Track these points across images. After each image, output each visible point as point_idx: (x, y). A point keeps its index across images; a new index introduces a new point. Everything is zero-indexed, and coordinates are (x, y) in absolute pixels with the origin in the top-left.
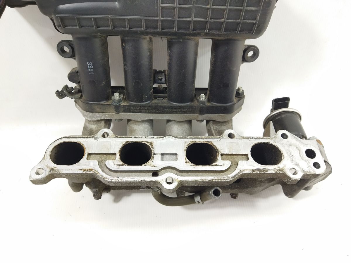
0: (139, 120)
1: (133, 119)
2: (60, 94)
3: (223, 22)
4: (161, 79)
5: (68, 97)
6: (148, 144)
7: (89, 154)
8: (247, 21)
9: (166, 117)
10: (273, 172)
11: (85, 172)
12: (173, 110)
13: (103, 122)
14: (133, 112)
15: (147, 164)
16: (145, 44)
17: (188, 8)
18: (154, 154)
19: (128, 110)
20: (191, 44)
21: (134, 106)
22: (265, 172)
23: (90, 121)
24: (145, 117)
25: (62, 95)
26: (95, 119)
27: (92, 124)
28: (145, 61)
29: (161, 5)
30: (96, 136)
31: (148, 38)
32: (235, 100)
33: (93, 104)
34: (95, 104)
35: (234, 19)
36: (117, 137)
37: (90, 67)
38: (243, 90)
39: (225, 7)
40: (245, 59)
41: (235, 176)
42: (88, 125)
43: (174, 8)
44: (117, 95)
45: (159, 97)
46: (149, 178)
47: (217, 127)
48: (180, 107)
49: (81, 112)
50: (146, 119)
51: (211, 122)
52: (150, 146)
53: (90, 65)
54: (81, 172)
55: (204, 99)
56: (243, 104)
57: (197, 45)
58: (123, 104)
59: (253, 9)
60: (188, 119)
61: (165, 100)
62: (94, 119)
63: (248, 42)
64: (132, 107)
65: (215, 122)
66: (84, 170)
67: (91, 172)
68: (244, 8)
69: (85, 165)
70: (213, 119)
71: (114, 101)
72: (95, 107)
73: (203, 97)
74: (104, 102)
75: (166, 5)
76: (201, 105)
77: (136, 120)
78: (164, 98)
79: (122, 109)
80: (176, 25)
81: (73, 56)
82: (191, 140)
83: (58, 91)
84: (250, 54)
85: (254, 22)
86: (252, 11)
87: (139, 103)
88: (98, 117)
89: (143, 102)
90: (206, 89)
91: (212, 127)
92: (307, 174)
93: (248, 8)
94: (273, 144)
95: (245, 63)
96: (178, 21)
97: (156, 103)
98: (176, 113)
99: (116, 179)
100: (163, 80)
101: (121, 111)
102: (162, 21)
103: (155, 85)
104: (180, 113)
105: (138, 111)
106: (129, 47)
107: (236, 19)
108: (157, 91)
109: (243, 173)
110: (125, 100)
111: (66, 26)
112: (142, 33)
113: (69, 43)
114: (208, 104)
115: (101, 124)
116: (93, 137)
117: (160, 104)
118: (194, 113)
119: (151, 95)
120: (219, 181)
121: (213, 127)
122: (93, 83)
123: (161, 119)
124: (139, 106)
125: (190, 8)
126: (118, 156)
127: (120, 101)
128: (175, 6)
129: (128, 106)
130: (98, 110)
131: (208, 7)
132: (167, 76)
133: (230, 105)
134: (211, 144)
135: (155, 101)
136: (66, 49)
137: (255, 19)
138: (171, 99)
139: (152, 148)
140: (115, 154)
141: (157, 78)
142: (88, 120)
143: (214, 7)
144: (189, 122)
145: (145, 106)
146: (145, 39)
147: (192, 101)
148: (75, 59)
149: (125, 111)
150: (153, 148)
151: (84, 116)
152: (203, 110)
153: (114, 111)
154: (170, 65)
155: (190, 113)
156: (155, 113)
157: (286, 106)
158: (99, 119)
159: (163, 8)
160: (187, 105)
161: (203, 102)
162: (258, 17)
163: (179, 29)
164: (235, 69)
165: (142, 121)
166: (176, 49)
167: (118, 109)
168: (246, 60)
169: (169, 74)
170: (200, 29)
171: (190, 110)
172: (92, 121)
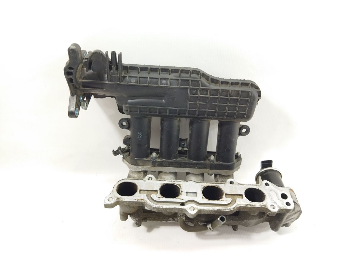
0: (168, 172)
1: (163, 171)
2: (116, 153)
3: (225, 112)
4: (184, 144)
5: (120, 154)
6: (178, 185)
7: (140, 190)
8: (240, 112)
9: (187, 170)
10: (259, 207)
11: (138, 201)
12: (192, 165)
13: (142, 173)
14: (164, 166)
15: (177, 197)
16: (176, 122)
17: (205, 104)
18: (182, 192)
19: (161, 164)
20: (206, 123)
21: (166, 162)
22: (254, 206)
23: (134, 172)
24: (172, 170)
25: (117, 153)
26: (138, 170)
27: (135, 174)
28: (175, 133)
29: (189, 102)
30: (144, 179)
31: (178, 119)
32: (235, 161)
33: (138, 160)
34: (139, 160)
35: (232, 111)
36: (158, 180)
37: (140, 135)
38: (240, 154)
39: (227, 104)
40: (240, 134)
41: (234, 208)
42: (131, 174)
43: (197, 104)
44: (154, 154)
46: (179, 207)
47: (222, 179)
48: (197, 164)
49: (127, 165)
50: (173, 171)
51: (218, 175)
52: (179, 186)
54: (136, 201)
55: (213, 159)
56: (241, 164)
57: (209, 124)
58: (158, 160)
59: (244, 106)
60: (202, 173)
61: (186, 159)
62: (136, 171)
63: (242, 123)
64: (164, 163)
65: (221, 176)
67: (142, 201)
68: (238, 105)
69: (138, 197)
70: (220, 174)
71: (152, 158)
72: (139, 162)
73: (212, 158)
74: (145, 159)
75: (192, 102)
76: (211, 163)
77: (166, 172)
78: (186, 157)
79: (157, 164)
80: (197, 113)
81: (128, 128)
82: (206, 184)
83: (113, 150)
84: (244, 130)
85: (244, 113)
86: (243, 107)
87: (169, 160)
88: (140, 169)
89: (172, 159)
90: (215, 152)
91: (219, 179)
92: (282, 209)
93: (240, 105)
94: (259, 189)
95: (241, 136)
96: (198, 111)
97: (180, 160)
98: (194, 167)
99: (158, 206)
100: (186, 145)
101: (156, 165)
102: (189, 110)
103: (180, 149)
104: (197, 168)
105: (168, 165)
106: (166, 124)
107: (233, 111)
108: (181, 152)
109: (240, 206)
110: (159, 158)
111: (131, 111)
112: (176, 116)
113: (127, 120)
114: (216, 163)
115: (141, 174)
116: (143, 179)
117: (183, 161)
118: (206, 168)
119: (177, 155)
120: (224, 210)
121: (220, 180)
122: (139, 145)
123: (183, 171)
124: (169, 162)
125: (206, 104)
126: (159, 192)
127: (156, 158)
128: (197, 103)
129: (161, 162)
130: (141, 164)
131: (217, 104)
132: (188, 143)
133: (231, 164)
134: (219, 187)
135: (179, 159)
136: (125, 124)
137: (245, 111)
138: (190, 158)
139: (180, 188)
140: (157, 191)
141: (181, 144)
142: (132, 171)
143: (220, 104)
144: (203, 175)
145: (172, 162)
146: (177, 119)
147: (205, 160)
148: (130, 130)
149: (158, 166)
150: (181, 188)
151: (130, 168)
152: (213, 167)
153: (151, 165)
154: (191, 136)
155: (204, 168)
156: (179, 167)
157: (271, 166)
158: (140, 170)
159: (190, 104)
160: (201, 162)
161: (212, 161)
162: (247, 110)
163: (198, 115)
164: (234, 140)
165: (170, 173)
166: (195, 126)
167: (154, 164)
169: (190, 141)
170: (211, 115)
171: (204, 166)
172: (135, 172)
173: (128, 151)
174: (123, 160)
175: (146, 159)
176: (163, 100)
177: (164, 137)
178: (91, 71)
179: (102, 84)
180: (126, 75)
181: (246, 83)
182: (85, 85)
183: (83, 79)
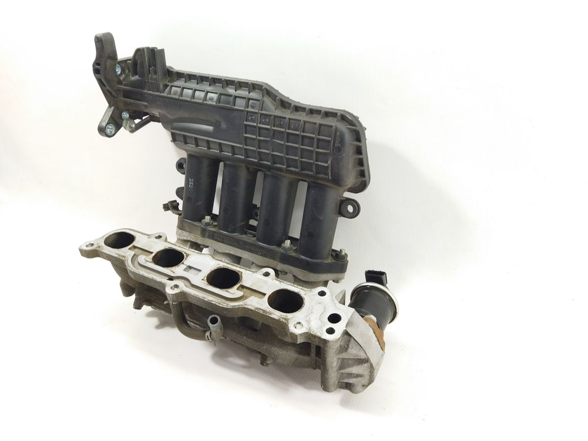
0: (220, 251)
3: (297, 160)
5: (171, 211)
6: (185, 255)
7: (134, 246)
9: (246, 255)
10: (276, 318)
12: (253, 248)
13: (189, 244)
14: (216, 240)
15: (170, 268)
17: (266, 141)
18: (183, 263)
19: (213, 236)
22: (268, 314)
24: (226, 250)
30: (151, 236)
35: (307, 159)
39: (298, 146)
41: (235, 306)
43: (255, 139)
44: (207, 219)
45: (250, 234)
48: (264, 248)
50: (227, 251)
52: (185, 257)
53: (192, 182)
54: (116, 256)
58: (210, 228)
59: (324, 151)
61: (254, 238)
64: (216, 234)
66: (120, 255)
67: (123, 259)
68: (314, 149)
69: (124, 252)
71: (202, 223)
73: (287, 243)
74: (196, 223)
75: (248, 136)
76: (284, 252)
78: (255, 236)
79: (207, 234)
80: (257, 155)
83: (164, 202)
84: (350, 208)
85: (326, 165)
87: (226, 233)
88: (185, 236)
89: (231, 232)
92: (312, 334)
93: (318, 150)
95: (344, 218)
96: (259, 152)
97: (244, 238)
98: (256, 253)
99: (136, 270)
101: (206, 236)
102: (246, 149)
104: (260, 255)
105: (221, 240)
107: (309, 159)
109: (246, 307)
110: (213, 226)
114: (292, 254)
117: (246, 241)
119: (240, 227)
120: (217, 304)
122: (189, 200)
124: (223, 235)
125: (268, 141)
126: (153, 255)
127: (208, 224)
129: (214, 232)
130: (187, 228)
131: (283, 143)
135: (244, 236)
137: (327, 162)
139: (184, 259)
140: (152, 253)
143: (288, 144)
147: (278, 245)
149: (209, 237)
150: (186, 259)
152: (286, 259)
153: (199, 233)
156: (236, 247)
158: (185, 238)
159: (246, 138)
161: (284, 249)
167: (204, 232)
178: (137, 77)
179: (142, 94)
180: (169, 84)
181: (333, 113)
182: (127, 94)
183: (125, 85)
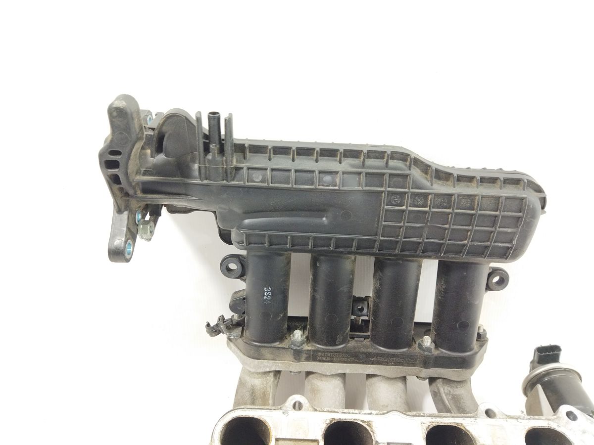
0: (328, 374)
1: (318, 372)
2: (214, 330)
3: (464, 245)
4: (362, 310)
5: (223, 333)
6: (364, 425)
7: (277, 440)
8: (500, 244)
9: (371, 369)
12: (381, 359)
13: (272, 375)
14: (320, 361)
16: (347, 265)
17: (419, 227)
18: (377, 443)
19: (313, 357)
21: (323, 351)
23: (253, 373)
24: (338, 370)
25: (216, 331)
26: (262, 370)
27: (255, 378)
28: (345, 289)
29: (383, 223)
30: (284, 408)
31: (353, 257)
32: (475, 344)
33: (262, 347)
34: (265, 347)
35: (480, 242)
36: (316, 410)
37: (267, 293)
38: (484, 330)
39: (470, 228)
40: (488, 288)
42: (247, 378)
43: (401, 227)
44: (298, 335)
45: (359, 337)
47: (449, 389)
48: (393, 355)
49: (238, 357)
50: (340, 372)
51: (440, 380)
52: (368, 428)
53: (267, 292)
55: (429, 344)
56: (485, 352)
58: (307, 347)
59: (509, 230)
60: (402, 375)
61: (367, 342)
62: (258, 371)
63: (493, 265)
64: (320, 354)
65: (447, 381)
68: (496, 229)
70: (445, 377)
71: (293, 343)
72: (265, 352)
73: (427, 341)
74: (277, 344)
75: (390, 224)
76: (426, 353)
77: (324, 373)
78: (366, 337)
79: (304, 356)
80: (399, 246)
81: (242, 276)
83: (208, 325)
84: (496, 279)
85: (510, 246)
86: (506, 233)
87: (331, 348)
88: (267, 367)
89: (337, 345)
91: (442, 390)
93: (501, 229)
94: (558, 429)
95: (489, 292)
96: (404, 242)
97: (354, 347)
98: (387, 364)
100: (365, 311)
101: (303, 359)
102: (381, 241)
103: (353, 317)
104: (392, 365)
105: (328, 359)
106: (324, 268)
107: (484, 242)
108: (355, 327)
110: (308, 340)
111: (249, 244)
112: (350, 253)
113: (239, 259)
114: (436, 353)
115: (268, 378)
116: (281, 409)
117: (362, 350)
118: (414, 365)
119: (347, 334)
121: (444, 390)
122: (266, 315)
123: (362, 372)
124: (331, 352)
125: (421, 227)
126: (321, 443)
127: (302, 343)
128: (402, 224)
129: (314, 351)
130: (268, 356)
131: (447, 226)
132: (371, 307)
133: (469, 356)
134: (462, 427)
135: (352, 344)
136: (233, 266)
137: (511, 242)
138: (376, 340)
139: (371, 433)
140: (317, 441)
141: (356, 309)
142: (250, 371)
143: (455, 227)
144: (404, 379)
145: (339, 352)
146: (349, 258)
147: (409, 345)
148: (244, 280)
149: (307, 359)
150: (373, 431)
151: (243, 363)
152: (426, 362)
153: (292, 358)
154: (378, 292)
155: (409, 364)
156: (354, 362)
158: (267, 370)
159: (385, 226)
160: (403, 352)
161: (429, 350)
162: (516, 240)
163: (402, 250)
164: (477, 303)
165: (332, 375)
166: (389, 272)
167: (298, 355)
168: (491, 288)
169: (376, 305)
170: (432, 251)
171: (408, 361)
172: (257, 373)
173: (240, 324)
174: (228, 343)
175: (280, 346)
176: (324, 219)
177: (320, 296)
178: (161, 157)
179: (186, 185)
180: (241, 165)
181: (515, 181)
182: (148, 189)
183: (145, 174)
